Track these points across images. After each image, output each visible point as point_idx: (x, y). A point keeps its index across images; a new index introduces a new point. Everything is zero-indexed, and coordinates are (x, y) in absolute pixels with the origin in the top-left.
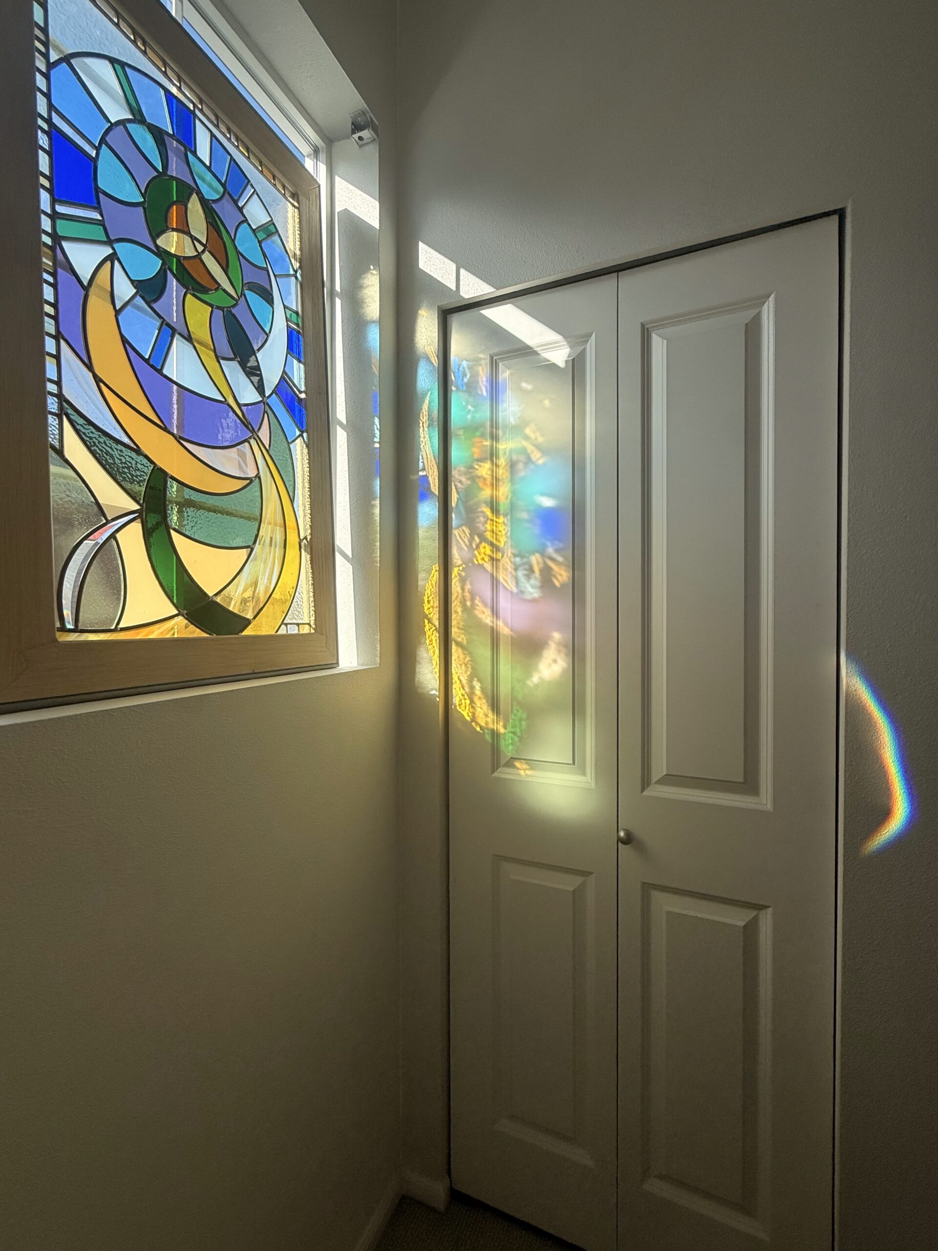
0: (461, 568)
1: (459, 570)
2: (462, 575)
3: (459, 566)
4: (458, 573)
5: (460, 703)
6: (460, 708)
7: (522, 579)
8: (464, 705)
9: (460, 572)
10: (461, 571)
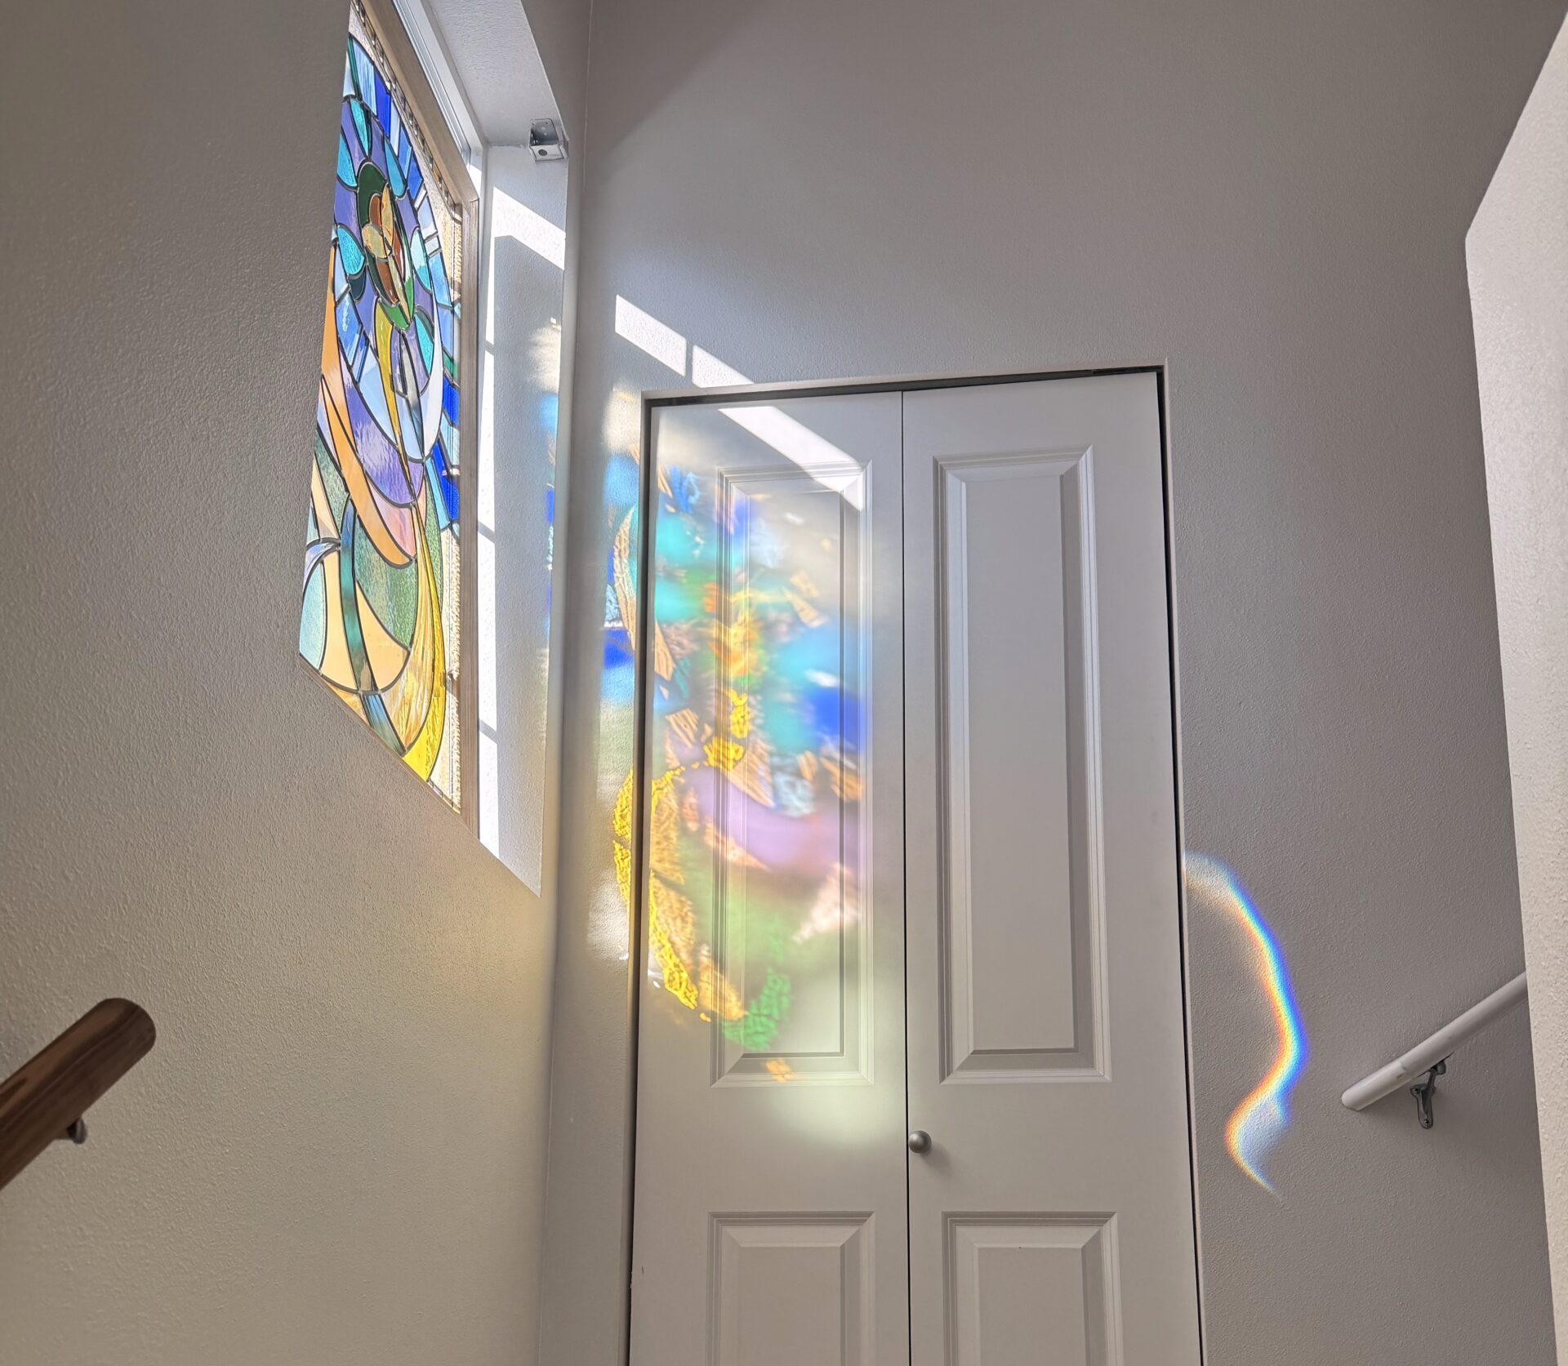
0: (677, 772)
1: (675, 775)
2: (679, 782)
3: (674, 770)
4: (672, 780)
5: (671, 978)
6: (671, 987)
7: (784, 789)
8: (677, 980)
9: (676, 778)
10: (679, 776)
